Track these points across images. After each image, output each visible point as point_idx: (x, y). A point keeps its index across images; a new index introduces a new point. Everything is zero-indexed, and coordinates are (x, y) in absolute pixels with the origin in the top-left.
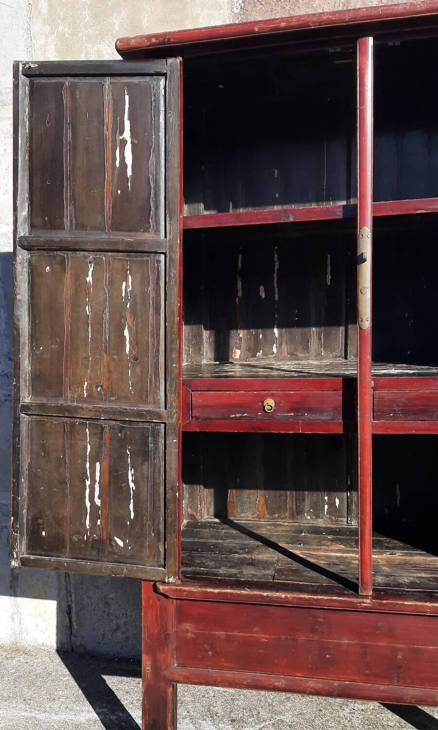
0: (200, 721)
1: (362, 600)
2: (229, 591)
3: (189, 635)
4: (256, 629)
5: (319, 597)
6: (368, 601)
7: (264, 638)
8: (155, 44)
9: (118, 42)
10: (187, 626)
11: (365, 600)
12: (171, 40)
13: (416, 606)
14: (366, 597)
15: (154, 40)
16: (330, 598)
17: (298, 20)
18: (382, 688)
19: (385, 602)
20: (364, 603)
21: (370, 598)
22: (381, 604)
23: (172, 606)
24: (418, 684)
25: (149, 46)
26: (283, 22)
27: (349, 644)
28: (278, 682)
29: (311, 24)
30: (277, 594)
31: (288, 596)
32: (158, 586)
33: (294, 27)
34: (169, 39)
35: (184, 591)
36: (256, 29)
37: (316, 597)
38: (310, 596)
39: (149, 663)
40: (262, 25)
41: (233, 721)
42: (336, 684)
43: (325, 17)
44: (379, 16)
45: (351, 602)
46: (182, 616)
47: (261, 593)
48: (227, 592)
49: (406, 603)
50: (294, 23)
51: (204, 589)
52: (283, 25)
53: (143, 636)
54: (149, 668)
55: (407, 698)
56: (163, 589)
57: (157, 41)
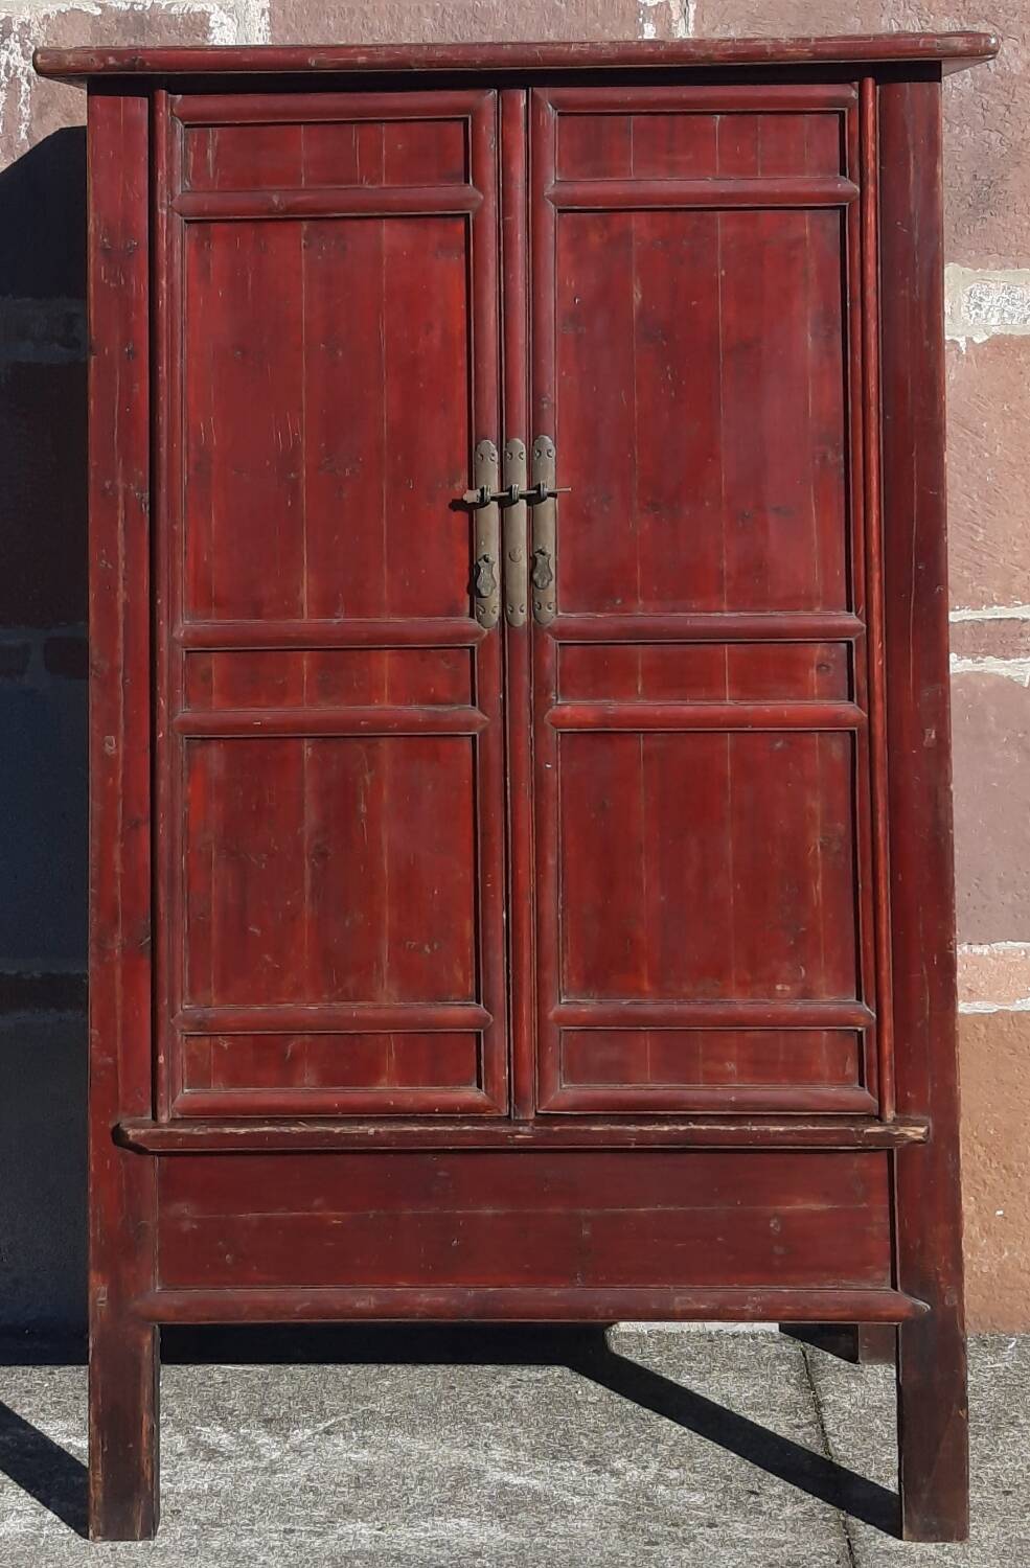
0: (198, 1428)
1: (515, 1128)
2: (266, 1129)
3: (186, 1226)
4: (317, 1202)
5: (438, 1128)
6: (526, 1129)
7: (335, 1218)
8: (113, 68)
9: (39, 57)
10: (184, 1208)
11: (521, 1129)
12: (148, 64)
13: (611, 1132)
14: (524, 1123)
15: (111, 60)
16: (458, 1128)
17: (389, 55)
18: (556, 1293)
19: (556, 1128)
20: (519, 1133)
21: (531, 1124)
22: (550, 1134)
23: (152, 1169)
24: (620, 1282)
25: (103, 70)
26: (362, 54)
27: (496, 1216)
28: (363, 1300)
29: (412, 64)
30: (361, 1128)
31: (381, 1130)
32: (125, 1129)
33: (381, 66)
34: (143, 62)
35: (180, 1135)
36: (312, 62)
37: (431, 1129)
38: (422, 1128)
39: (104, 1289)
40: (323, 56)
41: (268, 1421)
42: (471, 1293)
43: (439, 54)
44: (536, 62)
45: (495, 1134)
46: (171, 1189)
47: (331, 1129)
48: (263, 1132)
49: (594, 1128)
50: (382, 57)
51: (218, 1130)
52: (362, 59)
53: (91, 1235)
54: (104, 1299)
55: (600, 1309)
56: (135, 1136)
57: (118, 64)
